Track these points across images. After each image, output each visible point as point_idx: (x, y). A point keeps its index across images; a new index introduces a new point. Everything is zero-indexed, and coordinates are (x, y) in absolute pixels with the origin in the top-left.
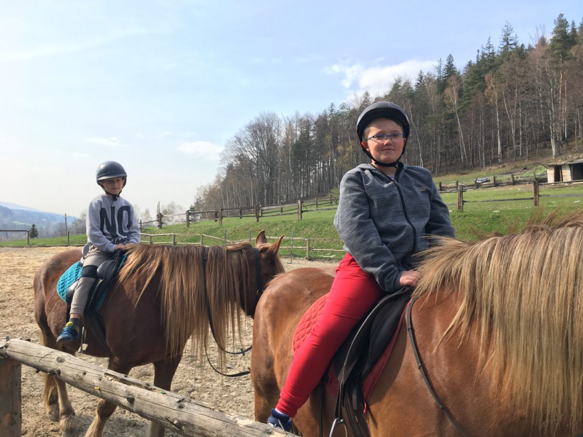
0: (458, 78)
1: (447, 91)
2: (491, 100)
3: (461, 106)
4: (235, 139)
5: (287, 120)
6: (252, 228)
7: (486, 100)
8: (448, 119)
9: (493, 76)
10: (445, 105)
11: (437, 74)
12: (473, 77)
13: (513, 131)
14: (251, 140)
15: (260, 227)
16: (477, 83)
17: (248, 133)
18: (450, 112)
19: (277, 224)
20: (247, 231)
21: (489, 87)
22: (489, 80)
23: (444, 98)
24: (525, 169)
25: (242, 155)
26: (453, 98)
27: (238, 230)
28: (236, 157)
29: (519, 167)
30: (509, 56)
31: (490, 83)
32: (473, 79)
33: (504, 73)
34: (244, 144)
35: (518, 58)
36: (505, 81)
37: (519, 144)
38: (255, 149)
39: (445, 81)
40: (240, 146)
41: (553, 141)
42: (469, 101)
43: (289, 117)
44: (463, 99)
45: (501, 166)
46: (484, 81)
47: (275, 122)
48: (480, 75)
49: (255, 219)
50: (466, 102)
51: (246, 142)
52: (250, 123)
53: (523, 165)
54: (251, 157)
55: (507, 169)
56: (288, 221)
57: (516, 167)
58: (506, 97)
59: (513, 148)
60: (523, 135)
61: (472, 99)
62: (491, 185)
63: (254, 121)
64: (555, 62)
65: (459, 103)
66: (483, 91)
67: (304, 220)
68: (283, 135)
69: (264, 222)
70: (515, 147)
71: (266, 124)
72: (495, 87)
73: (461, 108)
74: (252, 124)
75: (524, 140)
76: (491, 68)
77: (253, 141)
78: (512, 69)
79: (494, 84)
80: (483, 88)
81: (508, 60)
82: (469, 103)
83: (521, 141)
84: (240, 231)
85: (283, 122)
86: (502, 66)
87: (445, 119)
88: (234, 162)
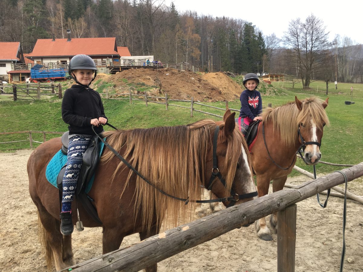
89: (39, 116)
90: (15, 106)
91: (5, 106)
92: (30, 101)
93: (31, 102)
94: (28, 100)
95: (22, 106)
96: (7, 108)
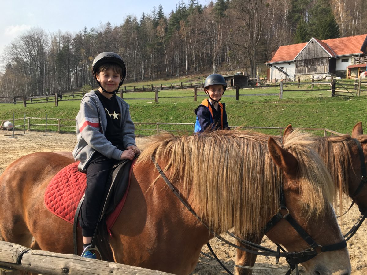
0: (165, 21)
1: (158, 28)
2: (183, 36)
3: (166, 38)
4: (12, 45)
5: (52, 35)
6: (20, 111)
7: (180, 36)
8: (159, 46)
9: (184, 21)
10: (157, 37)
11: (153, 16)
12: (173, 21)
13: (194, 57)
14: (24, 47)
15: (27, 111)
16: (175, 25)
17: (22, 42)
18: (160, 41)
19: (39, 109)
20: (17, 113)
21: (182, 29)
22: (182, 24)
23: (156, 32)
24: (199, 79)
25: (18, 57)
26: (161, 33)
27: (10, 113)
28: (13, 59)
29: (196, 78)
30: (193, 10)
31: (182, 26)
32: (173, 22)
33: (190, 21)
34: (19, 50)
35: (198, 13)
36: (191, 26)
37: (197, 64)
38: (28, 54)
39: (158, 21)
40: (16, 51)
41: (214, 64)
42: (171, 36)
43: (54, 33)
44: (167, 34)
45: (187, 77)
46: (179, 24)
47: (43, 36)
48: (177, 20)
49: (23, 105)
50: (169, 36)
51: (20, 48)
52: (24, 35)
53: (199, 76)
54: (25, 60)
55: (190, 79)
56: (48, 107)
57: (195, 78)
58: (191, 35)
59: (194, 66)
60: (199, 59)
61: (172, 34)
62: (180, 88)
63: (27, 34)
64: (216, 18)
65: (165, 36)
66: (179, 30)
67: (59, 107)
68: (50, 46)
69: (31, 108)
70: (195, 65)
71: (36, 37)
72: (185, 29)
73: (166, 40)
74: (25, 36)
75: (199, 62)
76: (183, 16)
77: (26, 48)
78: (194, 19)
79: (184, 27)
80: (179, 28)
81: (192, 13)
82: (170, 37)
83: (198, 63)
84: (11, 113)
85: (50, 36)
86: (189, 16)
87: (157, 45)
88: (12, 63)
89: (351, 114)
90: (330, 103)
91: (320, 102)
92: (348, 97)
93: (350, 98)
94: (346, 96)
95: (338, 102)
96: (322, 104)
